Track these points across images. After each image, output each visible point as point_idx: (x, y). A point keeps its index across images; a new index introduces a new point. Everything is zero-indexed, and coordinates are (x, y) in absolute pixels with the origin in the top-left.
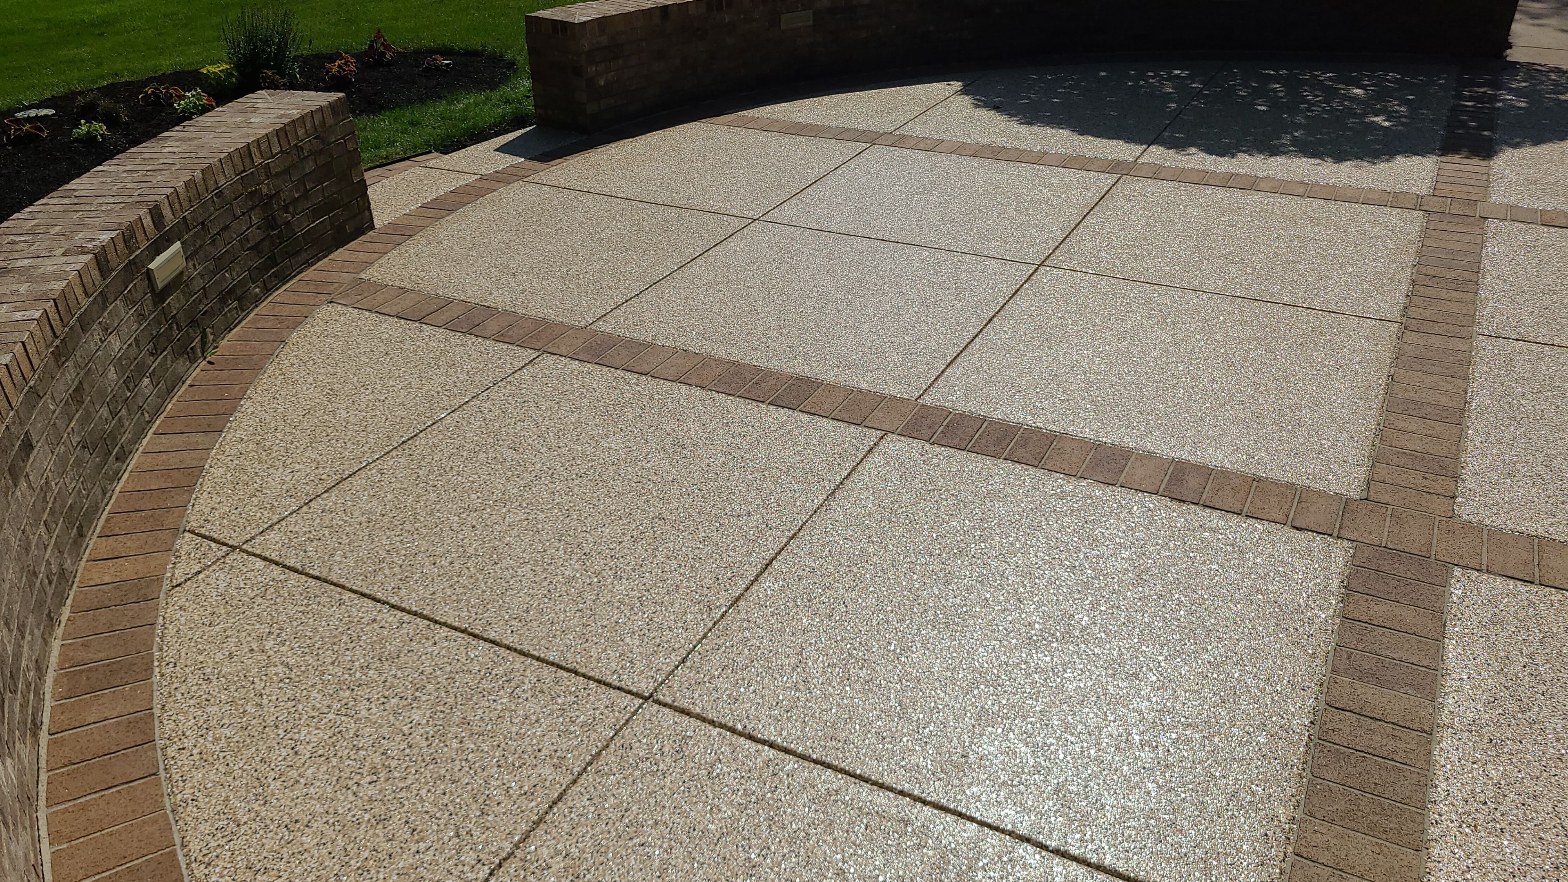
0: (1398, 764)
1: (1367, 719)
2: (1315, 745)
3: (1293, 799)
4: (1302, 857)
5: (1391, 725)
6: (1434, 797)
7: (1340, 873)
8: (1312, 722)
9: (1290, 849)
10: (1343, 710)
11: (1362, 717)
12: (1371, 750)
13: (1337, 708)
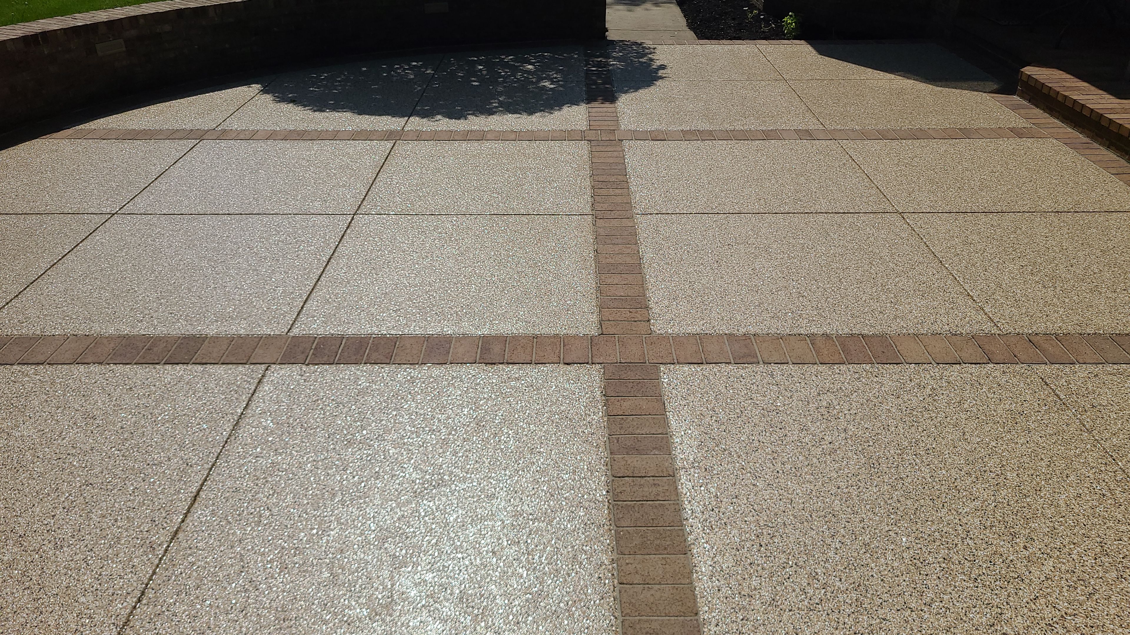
0: (661, 502)
1: (637, 478)
2: (613, 506)
3: (609, 547)
4: (624, 584)
5: (651, 478)
6: (685, 516)
7: (647, 586)
8: (607, 492)
9: (616, 581)
10: (623, 477)
11: (634, 479)
12: (645, 498)
13: (619, 477)
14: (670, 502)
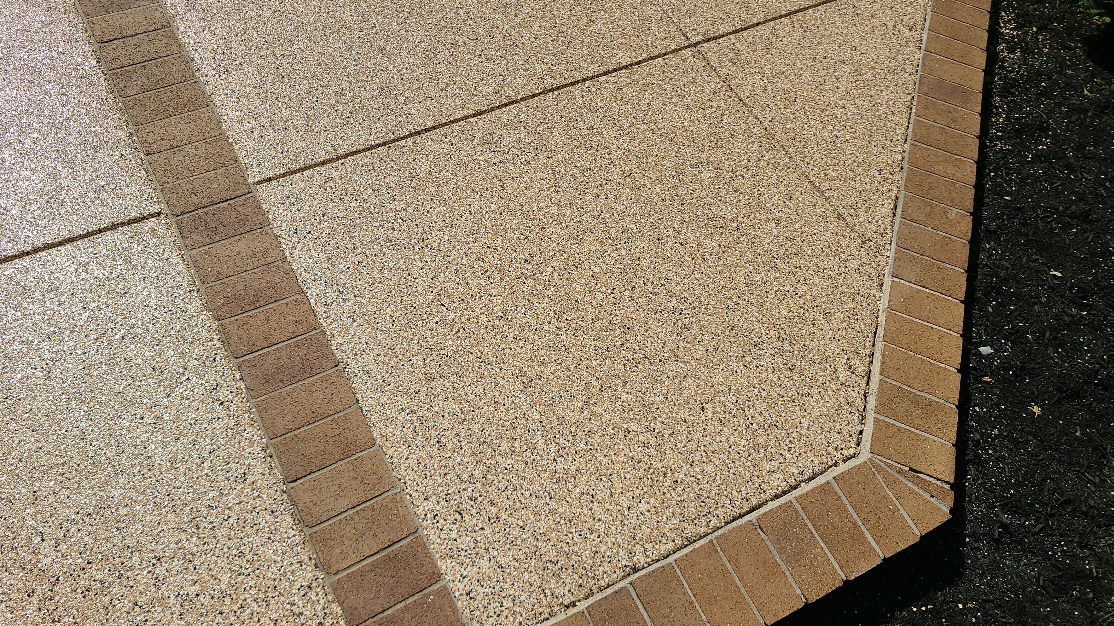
14: (174, 56)
